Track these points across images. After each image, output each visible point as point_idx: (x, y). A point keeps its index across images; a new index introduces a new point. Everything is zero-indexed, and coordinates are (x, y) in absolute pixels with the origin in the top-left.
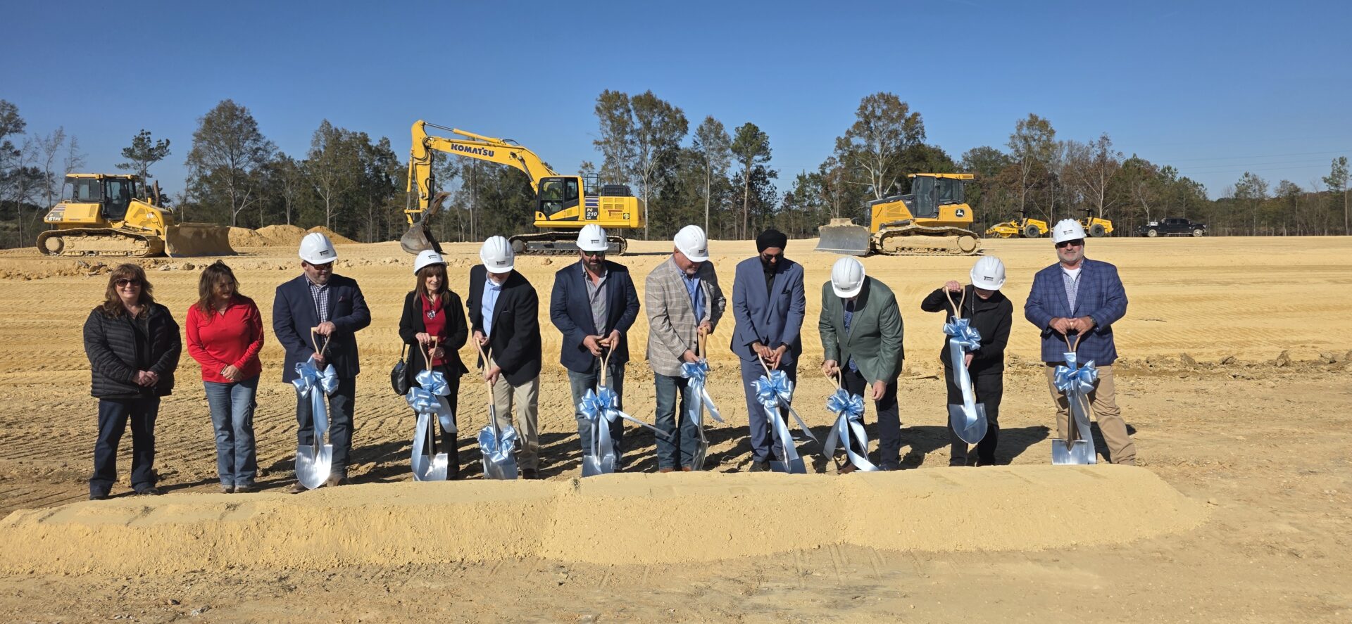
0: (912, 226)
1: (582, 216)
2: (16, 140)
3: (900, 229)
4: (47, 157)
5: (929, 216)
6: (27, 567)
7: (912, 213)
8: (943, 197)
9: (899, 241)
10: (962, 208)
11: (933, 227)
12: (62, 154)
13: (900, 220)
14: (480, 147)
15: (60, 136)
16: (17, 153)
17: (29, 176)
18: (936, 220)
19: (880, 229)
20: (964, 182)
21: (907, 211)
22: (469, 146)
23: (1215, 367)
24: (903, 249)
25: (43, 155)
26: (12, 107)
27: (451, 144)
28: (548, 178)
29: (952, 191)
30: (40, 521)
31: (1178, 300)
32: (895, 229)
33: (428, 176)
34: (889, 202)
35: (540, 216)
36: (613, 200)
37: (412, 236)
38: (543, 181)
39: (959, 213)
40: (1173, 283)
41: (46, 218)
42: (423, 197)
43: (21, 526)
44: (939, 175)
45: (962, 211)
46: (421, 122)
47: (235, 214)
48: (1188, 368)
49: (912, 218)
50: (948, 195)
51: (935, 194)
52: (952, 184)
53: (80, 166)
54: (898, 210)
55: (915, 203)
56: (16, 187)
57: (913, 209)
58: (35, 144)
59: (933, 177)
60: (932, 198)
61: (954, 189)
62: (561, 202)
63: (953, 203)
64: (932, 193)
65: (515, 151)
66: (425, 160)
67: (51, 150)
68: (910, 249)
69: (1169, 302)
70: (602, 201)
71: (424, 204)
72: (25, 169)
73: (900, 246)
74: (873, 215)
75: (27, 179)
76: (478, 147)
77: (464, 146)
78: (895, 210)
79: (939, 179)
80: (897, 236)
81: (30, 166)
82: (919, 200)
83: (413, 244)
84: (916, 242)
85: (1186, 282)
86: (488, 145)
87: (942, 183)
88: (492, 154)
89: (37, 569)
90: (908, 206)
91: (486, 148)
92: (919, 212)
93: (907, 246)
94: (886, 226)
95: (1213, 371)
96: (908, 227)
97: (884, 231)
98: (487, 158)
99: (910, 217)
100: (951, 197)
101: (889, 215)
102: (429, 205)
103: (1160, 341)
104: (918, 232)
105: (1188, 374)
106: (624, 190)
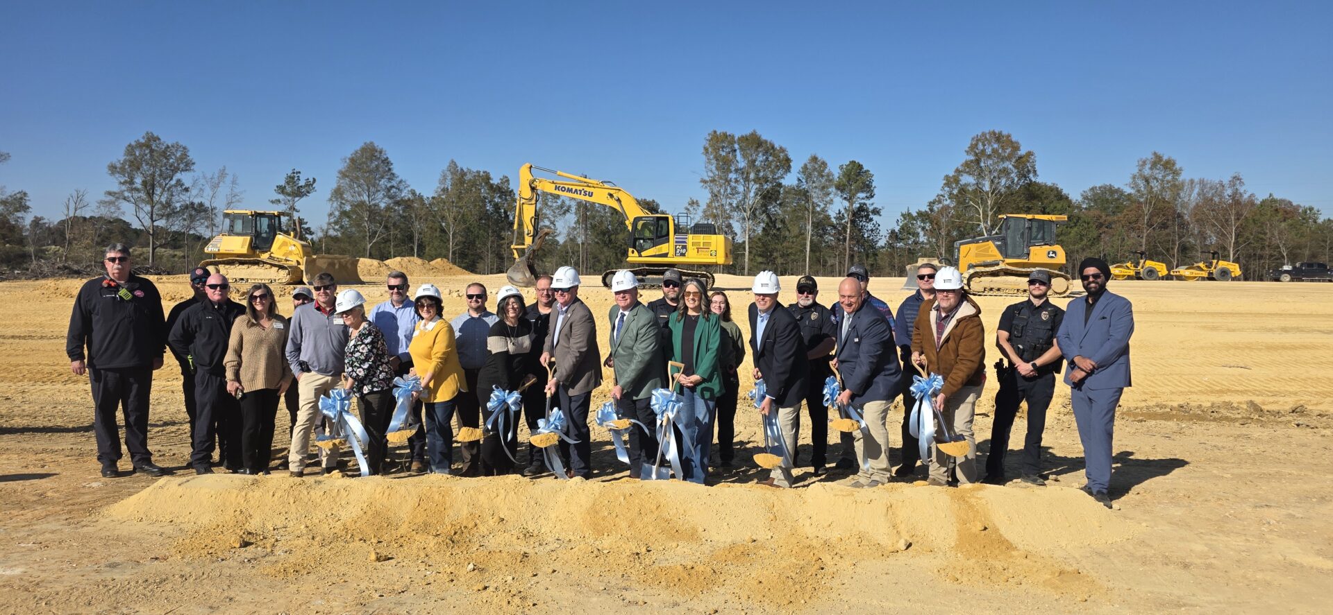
0: (1002, 266)
1: (671, 253)
2: (186, 178)
3: (988, 269)
4: (211, 194)
5: (1019, 257)
6: (168, 518)
7: (1001, 254)
8: (1035, 238)
9: (987, 281)
10: (1054, 250)
11: (1024, 268)
12: (224, 190)
13: (989, 260)
14: (581, 188)
15: (223, 174)
16: (187, 190)
17: (195, 210)
18: (1026, 261)
19: (969, 269)
20: (1056, 223)
21: (996, 252)
22: (570, 187)
23: (1284, 416)
24: (991, 289)
25: (208, 192)
26: (184, 148)
27: (554, 186)
28: (642, 217)
29: (1044, 233)
30: (180, 485)
31: (1270, 348)
32: (983, 269)
33: (533, 215)
34: (977, 242)
35: (633, 252)
36: (701, 238)
37: (517, 270)
38: (637, 220)
39: (1051, 255)
40: (1270, 330)
41: (206, 249)
42: (528, 234)
43: (165, 488)
44: (1030, 217)
45: (1054, 252)
46: (529, 166)
47: (369, 246)
48: (1252, 416)
49: (1002, 258)
50: (1039, 236)
51: (1026, 235)
52: (1044, 225)
53: (239, 201)
54: (987, 250)
55: (1005, 244)
56: (185, 220)
57: (1003, 250)
58: (202, 181)
59: (1024, 219)
60: (1023, 238)
61: (1046, 230)
62: (652, 239)
63: (1045, 244)
64: (1023, 234)
65: (612, 192)
66: (530, 200)
67: (215, 186)
68: (999, 290)
69: (1260, 350)
70: (691, 238)
71: (528, 240)
72: (192, 204)
73: (988, 286)
74: (961, 255)
75: (193, 213)
76: (578, 188)
77: (566, 187)
78: (984, 251)
79: (1030, 220)
80: (985, 276)
81: (197, 201)
82: (1009, 241)
83: (518, 276)
84: (1005, 282)
85: (1285, 330)
86: (588, 186)
87: (1035, 224)
88: (591, 195)
89: (175, 519)
90: (998, 247)
91: (587, 189)
92: (1009, 252)
93: (995, 286)
94: (974, 266)
95: (1279, 420)
96: (997, 268)
97: (972, 271)
98: (587, 198)
99: (999, 257)
100: (1043, 238)
101: (977, 255)
102: (533, 242)
103: (1237, 388)
104: (1007, 273)
105: (1249, 421)
106: (712, 229)
